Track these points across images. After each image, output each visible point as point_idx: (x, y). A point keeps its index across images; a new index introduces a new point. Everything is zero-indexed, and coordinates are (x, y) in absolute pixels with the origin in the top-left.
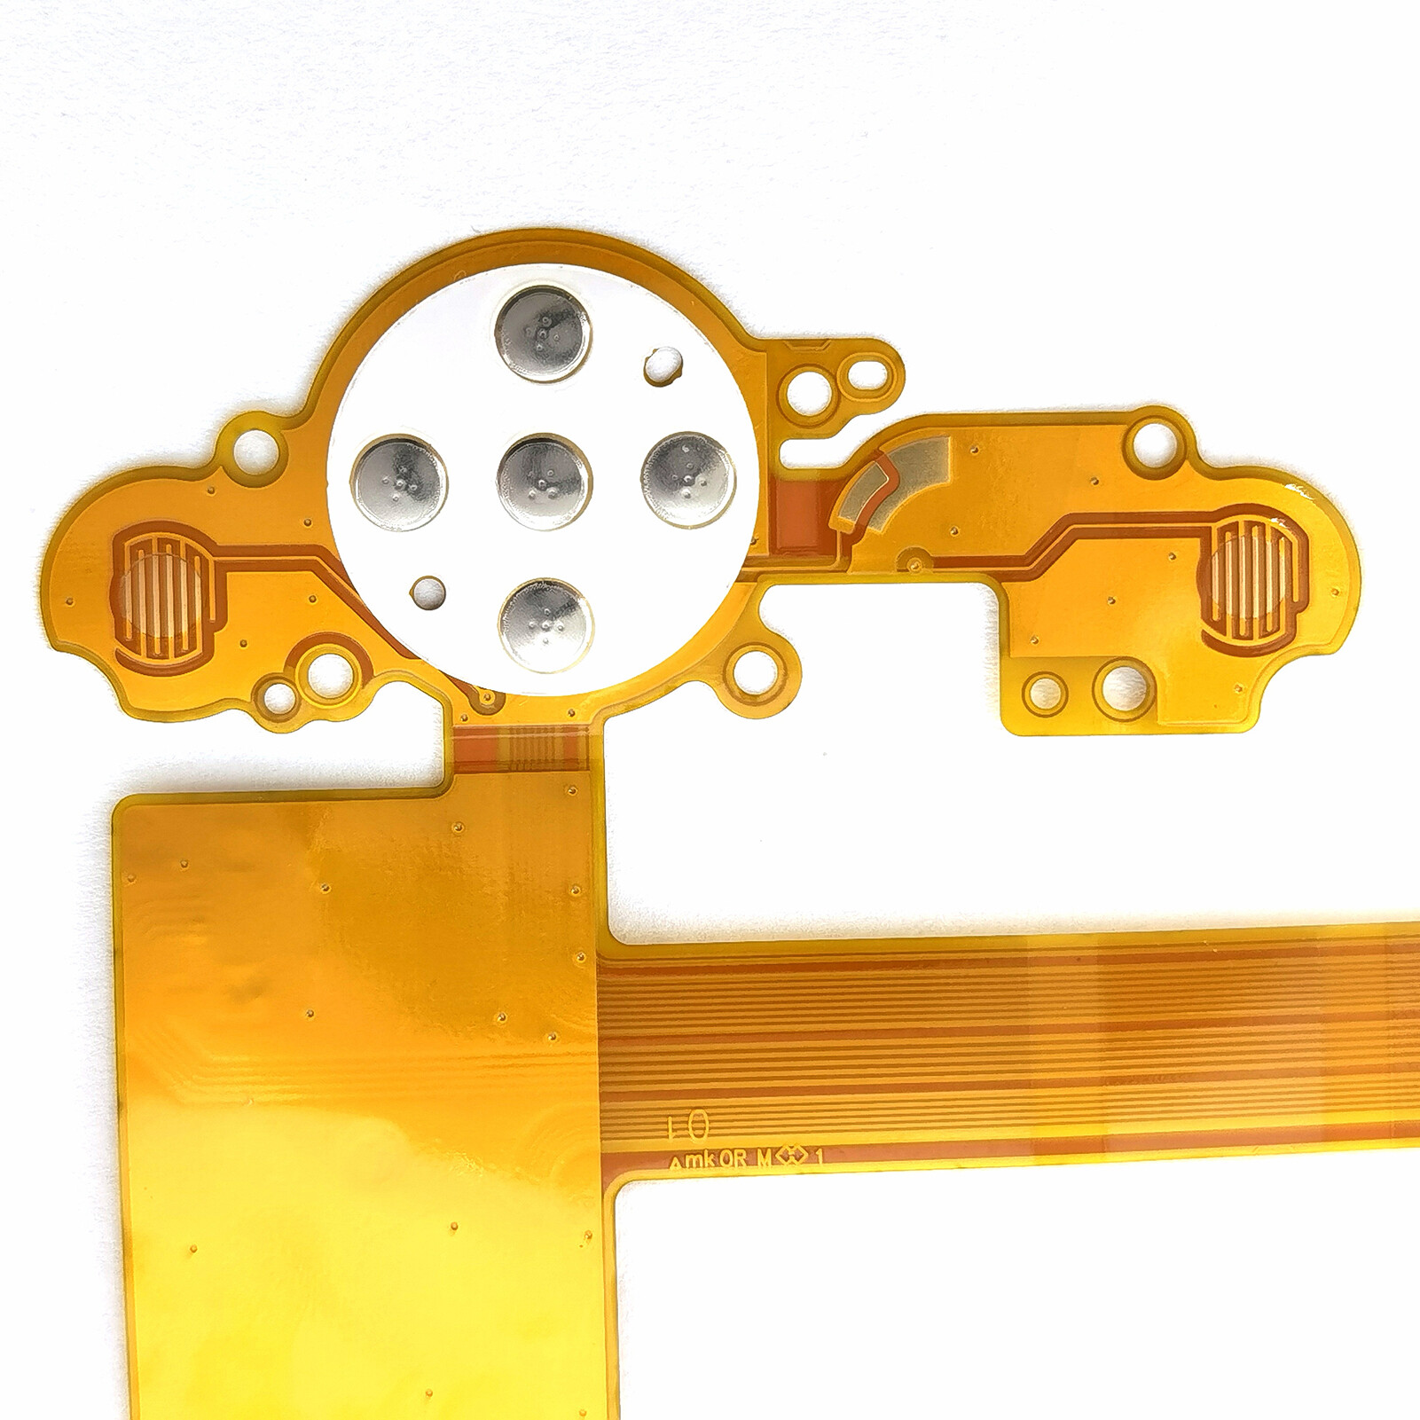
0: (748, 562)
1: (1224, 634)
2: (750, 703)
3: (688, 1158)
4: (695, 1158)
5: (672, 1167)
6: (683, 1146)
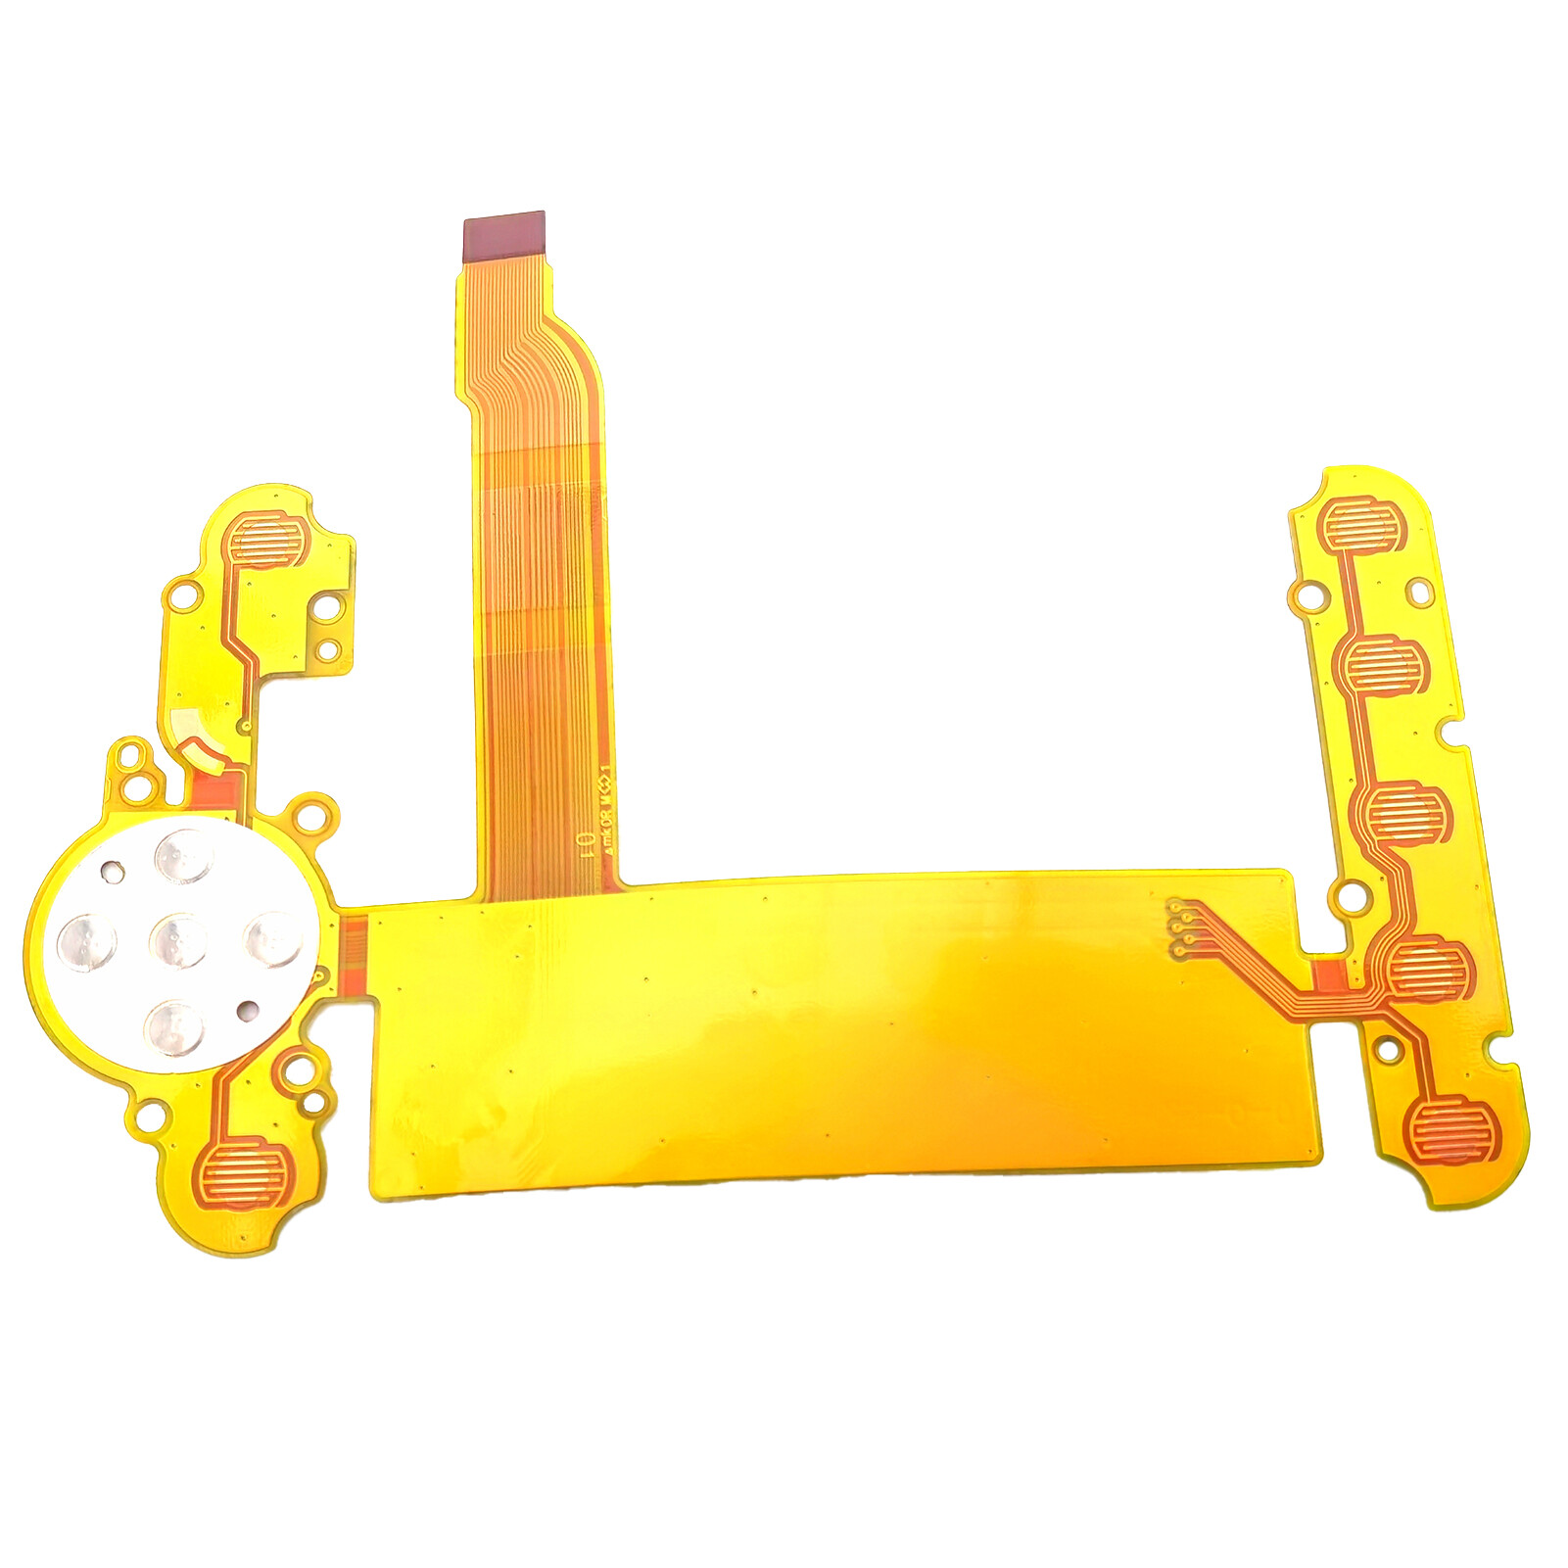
0: (239, 821)
2: (331, 823)
3: (605, 845)
4: (605, 841)
5: (612, 854)
6: (598, 848)
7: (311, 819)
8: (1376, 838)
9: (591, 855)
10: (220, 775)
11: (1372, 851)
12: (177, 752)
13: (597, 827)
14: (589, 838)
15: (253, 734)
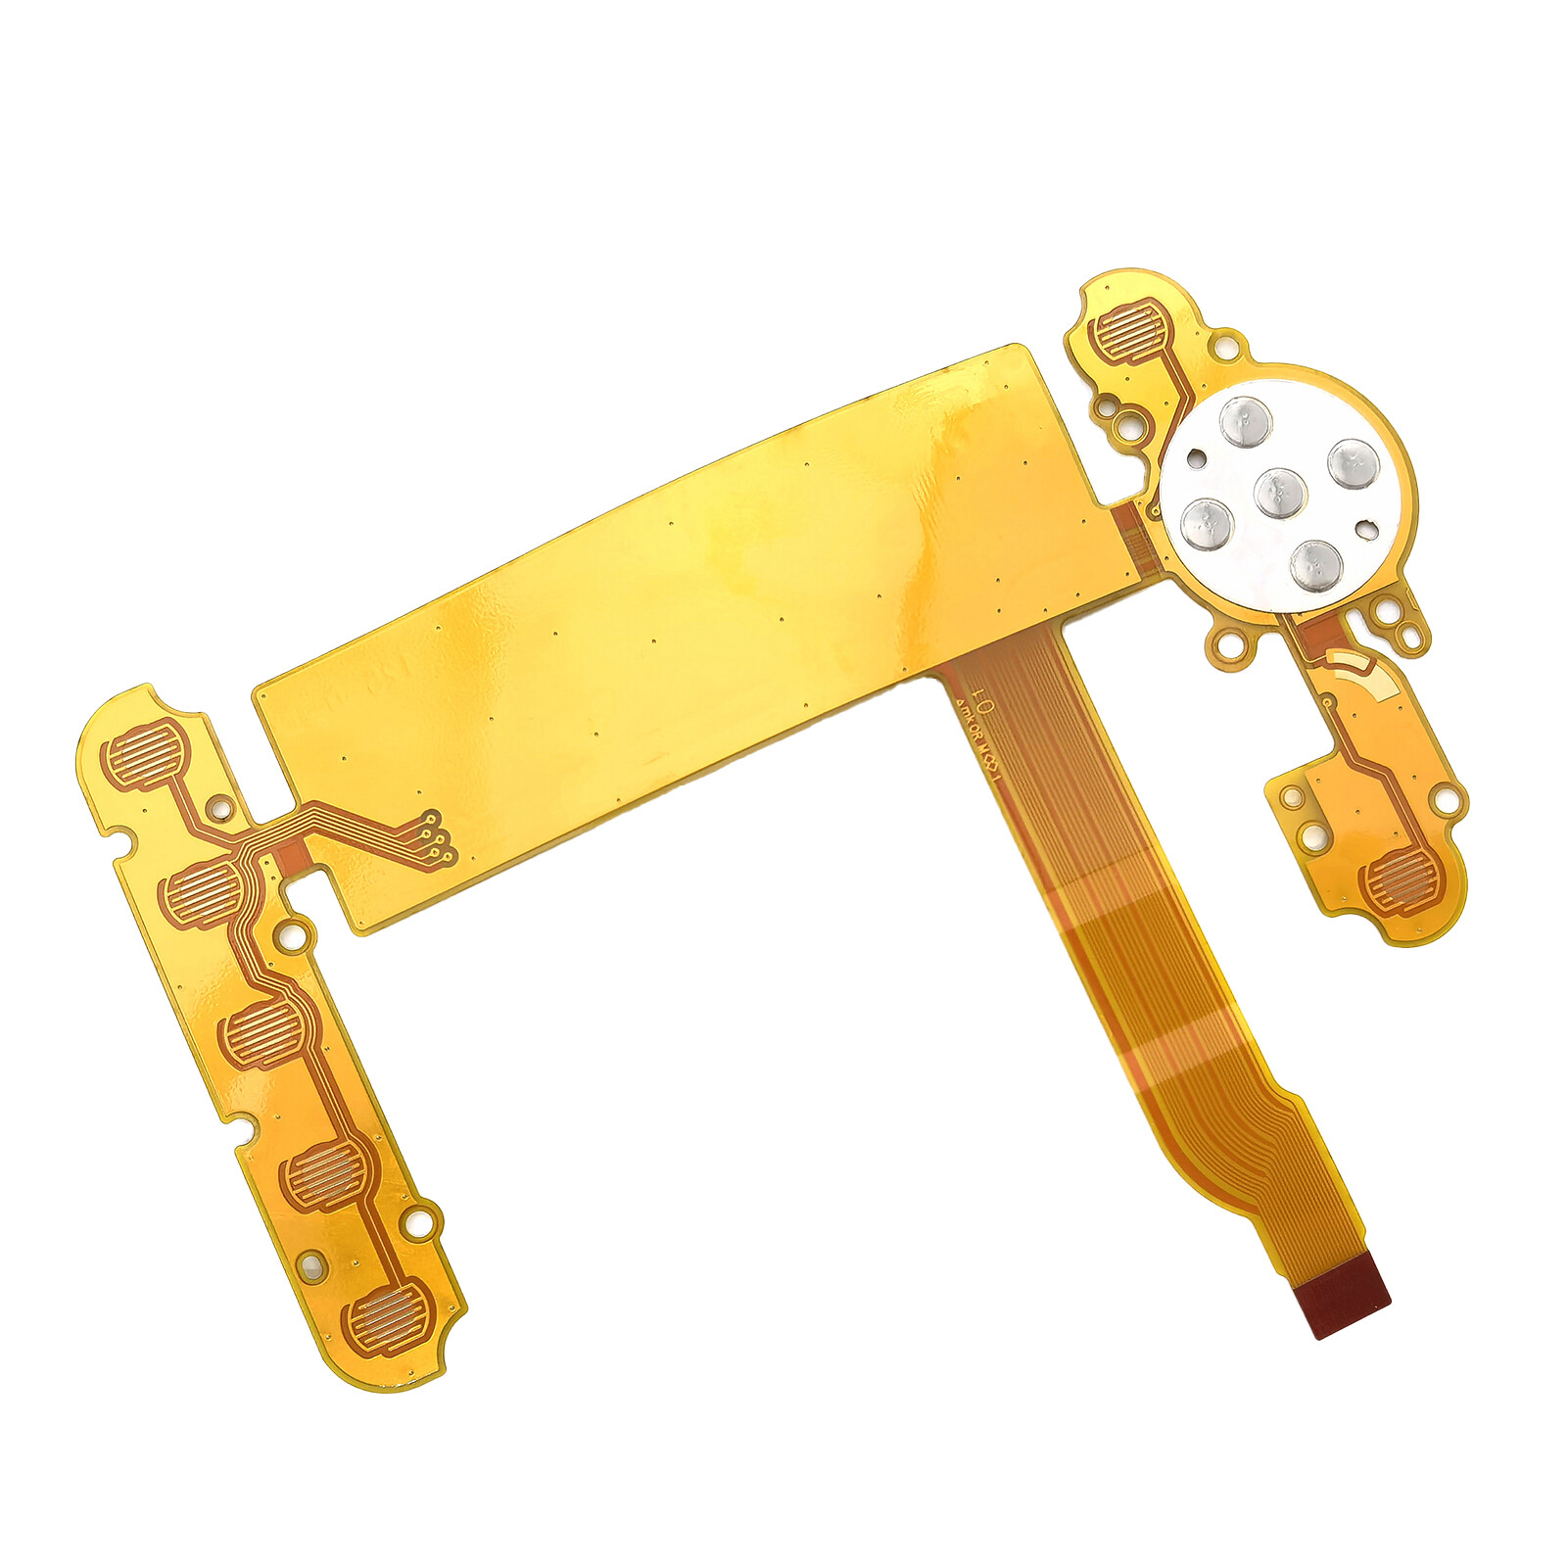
0: (1288, 615)
1: (1369, 879)
2: (1213, 650)
3: (966, 707)
4: (968, 711)
5: (958, 702)
6: (971, 702)
7: (1232, 646)
8: (287, 1001)
9: (975, 694)
10: (1327, 651)
11: (287, 987)
12: (1374, 658)
13: (980, 720)
14: (982, 708)
15: (1319, 697)
